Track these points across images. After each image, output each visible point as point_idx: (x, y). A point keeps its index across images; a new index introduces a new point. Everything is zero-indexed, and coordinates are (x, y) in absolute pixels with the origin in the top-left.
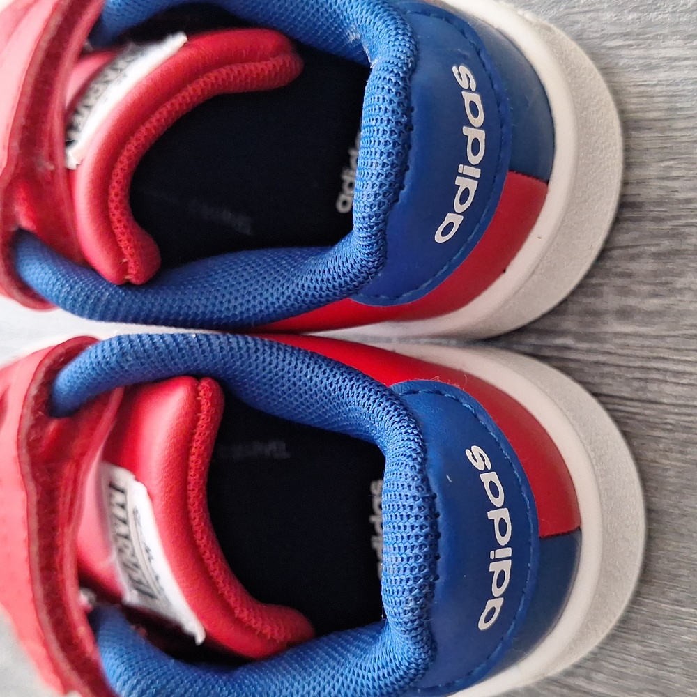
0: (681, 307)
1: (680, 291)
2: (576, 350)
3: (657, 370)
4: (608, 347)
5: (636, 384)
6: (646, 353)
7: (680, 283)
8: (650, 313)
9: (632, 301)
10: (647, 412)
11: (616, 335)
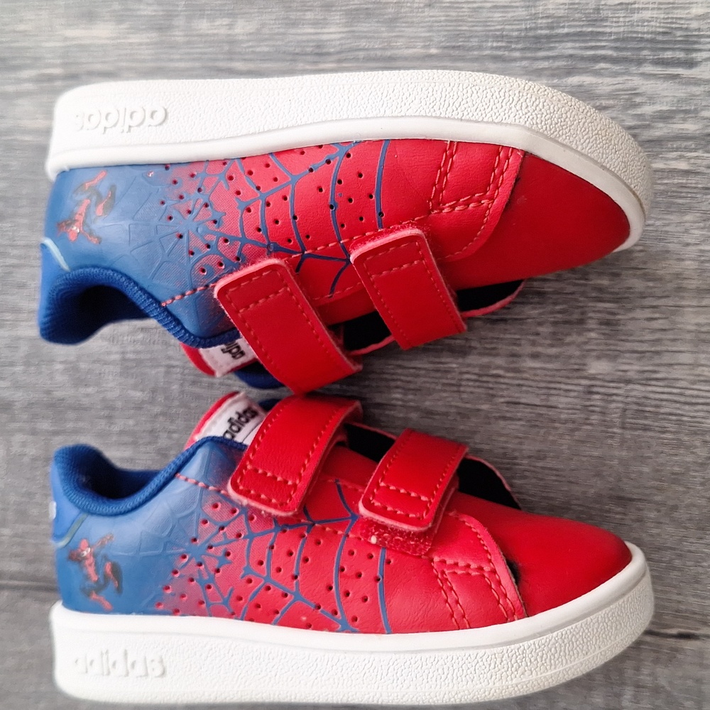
0: (569, 353)
1: (569, 344)
2: (504, 377)
3: (555, 389)
4: (525, 375)
5: (543, 397)
6: (549, 379)
7: (568, 339)
8: (549, 356)
9: (539, 349)
10: (550, 413)
11: (531, 368)
